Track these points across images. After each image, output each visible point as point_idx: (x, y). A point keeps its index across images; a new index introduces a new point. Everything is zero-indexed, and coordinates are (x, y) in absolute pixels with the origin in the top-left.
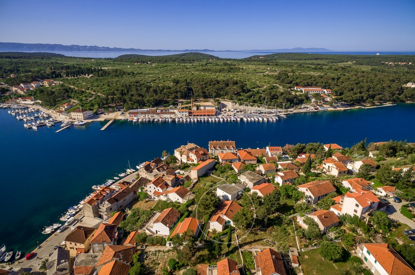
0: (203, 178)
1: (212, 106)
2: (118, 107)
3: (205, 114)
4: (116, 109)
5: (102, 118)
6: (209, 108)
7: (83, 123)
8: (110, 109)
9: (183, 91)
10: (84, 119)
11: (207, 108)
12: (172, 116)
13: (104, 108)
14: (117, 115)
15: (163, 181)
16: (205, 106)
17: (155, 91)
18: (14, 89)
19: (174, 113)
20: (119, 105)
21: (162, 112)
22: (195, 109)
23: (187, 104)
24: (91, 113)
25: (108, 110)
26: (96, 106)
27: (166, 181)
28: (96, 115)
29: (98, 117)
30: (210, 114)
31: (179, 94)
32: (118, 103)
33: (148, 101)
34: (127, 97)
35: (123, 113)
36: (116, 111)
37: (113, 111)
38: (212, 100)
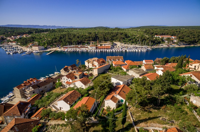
0: (101, 75)
1: (108, 44)
2: (58, 45)
3: (105, 48)
4: (57, 46)
5: (49, 50)
6: (107, 45)
7: (38, 52)
8: (54, 46)
9: (93, 37)
10: (39, 50)
11: (106, 45)
12: (87, 49)
13: (50, 45)
14: (57, 49)
15: (74, 75)
16: (105, 44)
17: (78, 37)
18: (8, 38)
19: (88, 47)
20: (58, 44)
21: (81, 47)
22: (99, 45)
23: (95, 43)
24: (43, 47)
25: (53, 47)
26: (47, 45)
27: (76, 75)
28: (46, 48)
29: (47, 50)
30: (108, 48)
31: (91, 38)
32: (58, 43)
33: (74, 41)
34: (63, 40)
35: (60, 48)
36: (57, 47)
37: (55, 47)
38: (109, 42)
